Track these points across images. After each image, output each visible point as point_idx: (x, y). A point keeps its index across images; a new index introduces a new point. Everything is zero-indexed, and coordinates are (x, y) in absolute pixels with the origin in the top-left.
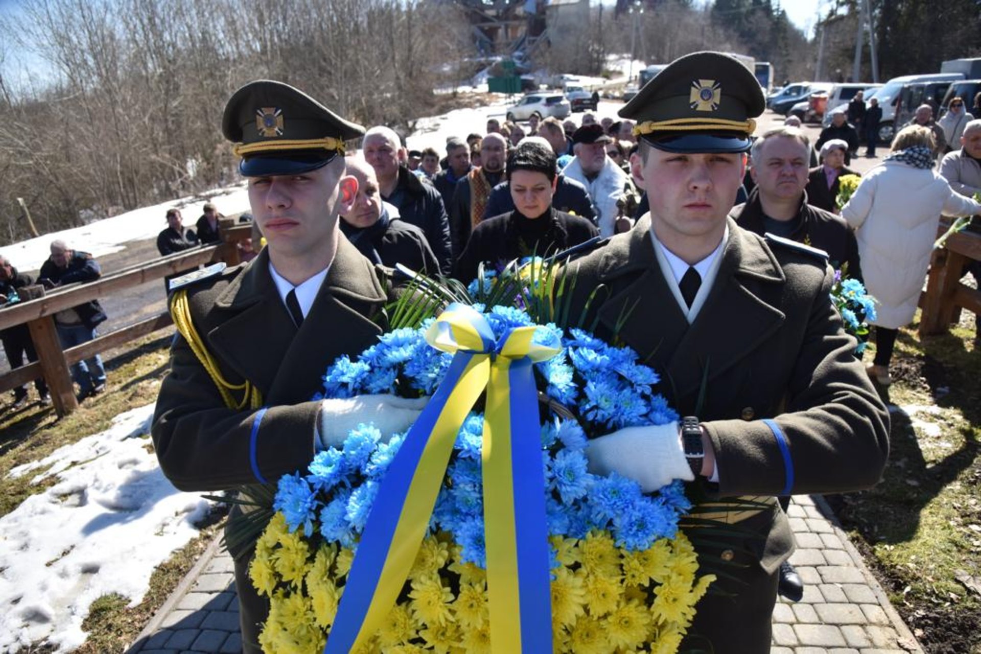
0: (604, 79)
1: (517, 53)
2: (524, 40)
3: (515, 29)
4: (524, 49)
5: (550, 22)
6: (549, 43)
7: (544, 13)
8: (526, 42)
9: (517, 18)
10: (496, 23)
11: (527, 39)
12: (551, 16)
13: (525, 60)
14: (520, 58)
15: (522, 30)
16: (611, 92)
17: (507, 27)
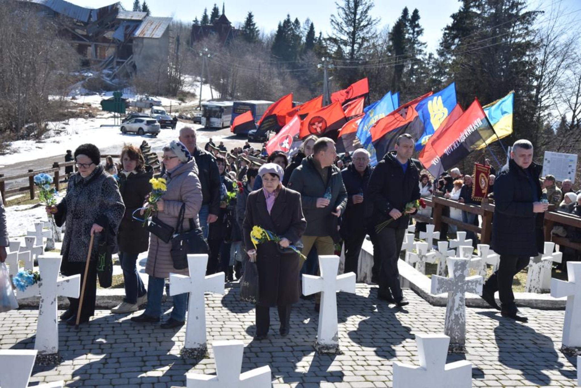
0: (180, 102)
1: (106, 71)
2: (112, 61)
3: (104, 49)
4: (113, 68)
5: (136, 50)
6: (134, 67)
7: (131, 41)
8: (115, 63)
9: (105, 40)
10: (87, 42)
11: (115, 60)
12: (137, 45)
13: (113, 78)
14: (108, 76)
15: (110, 52)
16: (184, 114)
17: (96, 46)
